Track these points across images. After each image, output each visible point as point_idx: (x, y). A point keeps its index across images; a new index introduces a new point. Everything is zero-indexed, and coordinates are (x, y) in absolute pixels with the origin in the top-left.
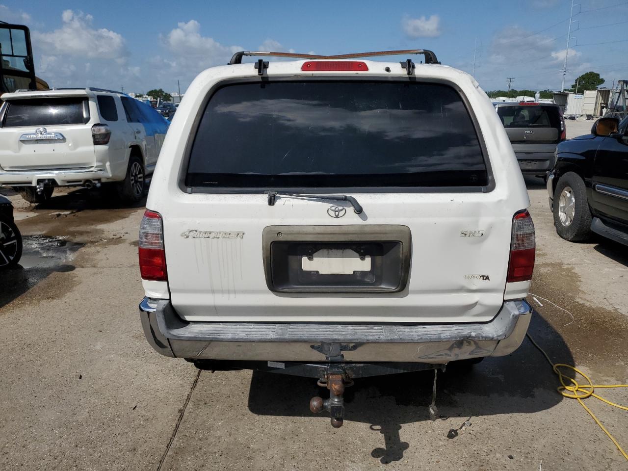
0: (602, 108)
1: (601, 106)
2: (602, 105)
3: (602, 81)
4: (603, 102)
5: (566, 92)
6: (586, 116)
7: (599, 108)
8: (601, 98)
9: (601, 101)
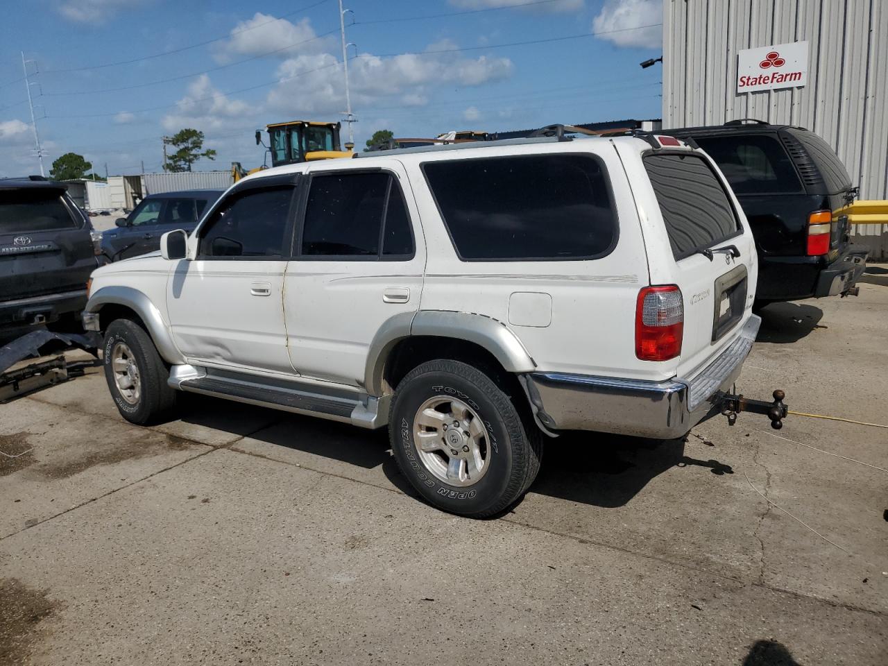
0: (135, 198)
1: (133, 197)
2: (134, 195)
3: (88, 166)
4: (133, 191)
5: (83, 179)
6: (121, 209)
7: (131, 199)
8: (130, 186)
9: (130, 190)
